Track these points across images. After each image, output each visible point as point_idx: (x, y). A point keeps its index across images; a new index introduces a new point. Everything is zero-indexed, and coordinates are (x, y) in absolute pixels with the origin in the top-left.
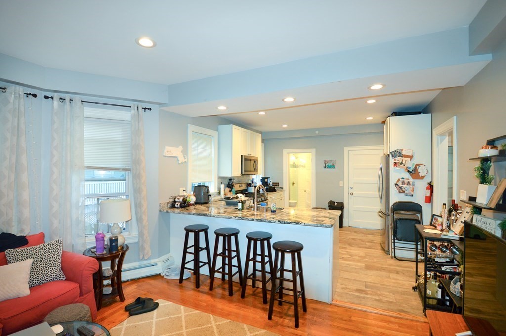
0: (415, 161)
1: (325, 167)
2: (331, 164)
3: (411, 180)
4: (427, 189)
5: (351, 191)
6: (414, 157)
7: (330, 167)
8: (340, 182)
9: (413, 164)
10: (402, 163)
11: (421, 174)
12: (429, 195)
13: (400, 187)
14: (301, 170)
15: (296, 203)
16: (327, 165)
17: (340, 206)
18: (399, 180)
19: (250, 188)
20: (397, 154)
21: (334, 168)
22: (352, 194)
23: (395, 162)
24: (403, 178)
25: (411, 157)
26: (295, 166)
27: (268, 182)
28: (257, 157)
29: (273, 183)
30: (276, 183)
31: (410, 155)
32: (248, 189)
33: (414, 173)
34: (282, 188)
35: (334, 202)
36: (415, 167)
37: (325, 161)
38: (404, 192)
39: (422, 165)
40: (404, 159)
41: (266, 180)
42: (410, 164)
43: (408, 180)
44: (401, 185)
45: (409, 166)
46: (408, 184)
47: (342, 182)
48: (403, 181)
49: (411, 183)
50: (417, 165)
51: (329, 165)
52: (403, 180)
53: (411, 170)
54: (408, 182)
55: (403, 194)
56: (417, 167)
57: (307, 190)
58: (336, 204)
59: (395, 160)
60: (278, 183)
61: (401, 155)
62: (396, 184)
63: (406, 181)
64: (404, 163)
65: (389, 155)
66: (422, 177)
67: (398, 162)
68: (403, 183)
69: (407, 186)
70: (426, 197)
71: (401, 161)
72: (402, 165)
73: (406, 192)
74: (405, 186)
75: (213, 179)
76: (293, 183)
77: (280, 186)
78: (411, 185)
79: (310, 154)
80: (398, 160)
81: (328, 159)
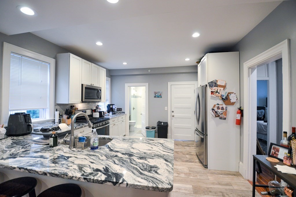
0: (228, 90)
1: (155, 97)
2: (159, 94)
3: (224, 106)
4: (238, 113)
5: (173, 114)
6: (227, 87)
7: (158, 97)
8: (165, 107)
9: (226, 92)
10: (217, 92)
11: (232, 101)
12: (239, 118)
13: (216, 112)
14: (138, 99)
15: (135, 122)
16: (156, 95)
17: (166, 125)
18: (215, 106)
19: (94, 113)
20: (213, 84)
21: (161, 97)
22: (173, 116)
23: (212, 90)
24: (218, 104)
25: (224, 87)
26: (135, 97)
27: (113, 108)
28: (100, 87)
29: (117, 109)
30: (120, 109)
31: (224, 85)
32: (93, 114)
33: (226, 100)
34: (124, 113)
35: (161, 122)
36: (228, 95)
37: (155, 92)
38: (219, 116)
39: (233, 93)
40: (219, 88)
41: (111, 106)
42: (223, 93)
43: (222, 106)
44: (216, 110)
45: (223, 94)
46: (222, 109)
47: (167, 107)
48: (218, 107)
49: (225, 108)
50: (229, 93)
51: (158, 96)
52: (218, 105)
53: (224, 98)
54: (222, 107)
55: (218, 118)
56: (229, 95)
57: (142, 113)
58: (162, 123)
59: (212, 89)
60: (121, 109)
61: (216, 85)
62: (213, 109)
63: (221, 106)
64: (219, 91)
65: (207, 86)
66: (233, 104)
67: (214, 90)
68: (218, 108)
69: (222, 111)
70: (237, 119)
71: (216, 90)
72: (218, 93)
73: (220, 116)
74: (220, 111)
75: (48, 106)
76: (134, 109)
77: (123, 111)
78: (225, 110)
79: (145, 87)
80: (215, 89)
81: (157, 91)
